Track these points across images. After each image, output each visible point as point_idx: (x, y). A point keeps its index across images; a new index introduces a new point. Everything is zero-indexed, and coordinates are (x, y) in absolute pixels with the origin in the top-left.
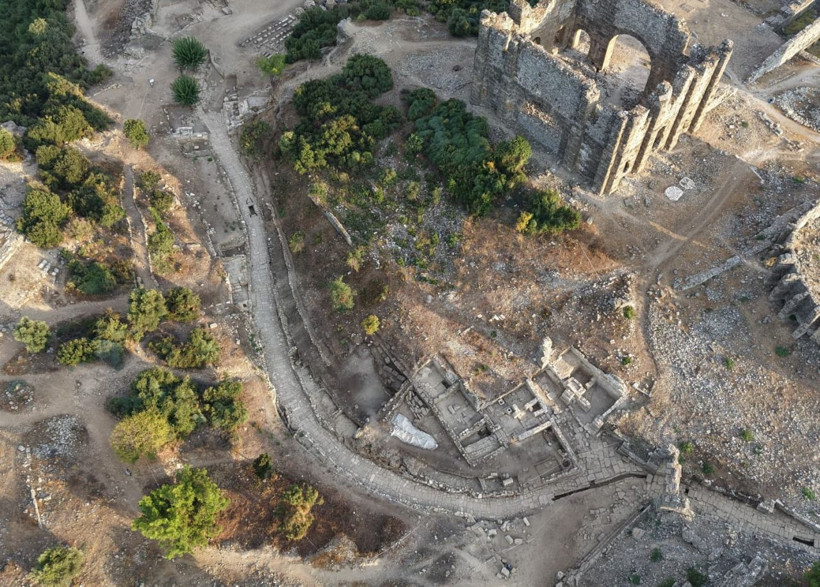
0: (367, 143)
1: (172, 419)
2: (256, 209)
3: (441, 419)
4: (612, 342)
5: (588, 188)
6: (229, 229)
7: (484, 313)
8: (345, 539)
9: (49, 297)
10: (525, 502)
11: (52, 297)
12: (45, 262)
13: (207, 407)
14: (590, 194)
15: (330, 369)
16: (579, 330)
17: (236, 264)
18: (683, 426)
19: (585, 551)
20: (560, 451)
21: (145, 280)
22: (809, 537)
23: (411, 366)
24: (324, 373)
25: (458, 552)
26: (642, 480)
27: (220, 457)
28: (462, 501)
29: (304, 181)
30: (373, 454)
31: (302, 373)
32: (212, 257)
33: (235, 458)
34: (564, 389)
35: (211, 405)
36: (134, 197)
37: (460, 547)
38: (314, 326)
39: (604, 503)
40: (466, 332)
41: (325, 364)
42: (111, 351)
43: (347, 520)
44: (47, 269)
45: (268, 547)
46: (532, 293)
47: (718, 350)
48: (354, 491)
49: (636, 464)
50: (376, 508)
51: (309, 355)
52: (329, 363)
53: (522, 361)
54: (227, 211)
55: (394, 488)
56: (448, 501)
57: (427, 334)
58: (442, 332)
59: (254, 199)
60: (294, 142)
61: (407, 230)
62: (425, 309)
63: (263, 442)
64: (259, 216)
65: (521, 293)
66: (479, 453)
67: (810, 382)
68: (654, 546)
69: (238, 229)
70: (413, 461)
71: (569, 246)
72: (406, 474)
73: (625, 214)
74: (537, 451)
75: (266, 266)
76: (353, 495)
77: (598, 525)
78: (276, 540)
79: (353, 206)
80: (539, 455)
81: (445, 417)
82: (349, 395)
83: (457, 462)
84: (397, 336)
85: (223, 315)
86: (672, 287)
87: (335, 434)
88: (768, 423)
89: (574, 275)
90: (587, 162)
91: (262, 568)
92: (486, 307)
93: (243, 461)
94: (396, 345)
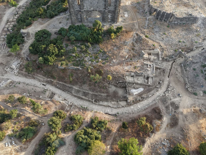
0: (61, 47)
1: (97, 138)
2: (45, 84)
3: (139, 83)
4: (149, 44)
5: (114, 23)
6: (45, 93)
7: (123, 58)
8: (154, 121)
9: (20, 150)
10: (166, 83)
11: (21, 149)
12: (7, 143)
13: (97, 128)
14: (115, 24)
15: (107, 96)
16: (142, 47)
17: (57, 97)
18: (172, 48)
19: (183, 80)
20: (161, 69)
21: (42, 120)
22: (202, 48)
23: (124, 79)
24: (107, 98)
25: (171, 101)
26: (175, 62)
27: (112, 135)
28: (158, 94)
29: (54, 66)
30: (136, 102)
31: (101, 103)
32: (50, 101)
33: (115, 132)
34: (150, 59)
35: (97, 127)
36: (11, 106)
37: (171, 100)
38: (93, 91)
39: (175, 71)
40: (125, 64)
41: (105, 96)
42: (59, 142)
43: (149, 117)
44: (10, 145)
45: (146, 139)
46: (126, 48)
47: (161, 33)
48: (142, 112)
49: (171, 60)
50: (149, 110)
51: (99, 98)
52: (106, 95)
53: (139, 60)
54: (38, 90)
55: (145, 104)
56: (156, 96)
57: (119, 70)
58: (121, 68)
59: (41, 82)
60: (43, 59)
61: (89, 57)
62: (113, 67)
63: (114, 123)
64: (47, 85)
65: (125, 49)
66: (152, 82)
67: (176, 28)
68: (192, 68)
69: (46, 91)
70: (143, 95)
71: (123, 35)
72: (144, 99)
73: (124, 24)
74: (157, 73)
75: (63, 92)
76: (143, 112)
77: (179, 75)
78: (145, 136)
79: (72, 62)
80: (159, 73)
81: (139, 82)
82: (117, 96)
83: (150, 88)
84: (115, 76)
85: (70, 109)
86: (145, 29)
87: (123, 107)
88: (180, 37)
89: (129, 39)
90: (111, 18)
91: (151, 144)
92: (122, 57)
93: (117, 130)
94: (116, 78)
